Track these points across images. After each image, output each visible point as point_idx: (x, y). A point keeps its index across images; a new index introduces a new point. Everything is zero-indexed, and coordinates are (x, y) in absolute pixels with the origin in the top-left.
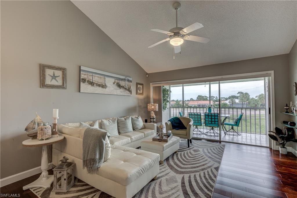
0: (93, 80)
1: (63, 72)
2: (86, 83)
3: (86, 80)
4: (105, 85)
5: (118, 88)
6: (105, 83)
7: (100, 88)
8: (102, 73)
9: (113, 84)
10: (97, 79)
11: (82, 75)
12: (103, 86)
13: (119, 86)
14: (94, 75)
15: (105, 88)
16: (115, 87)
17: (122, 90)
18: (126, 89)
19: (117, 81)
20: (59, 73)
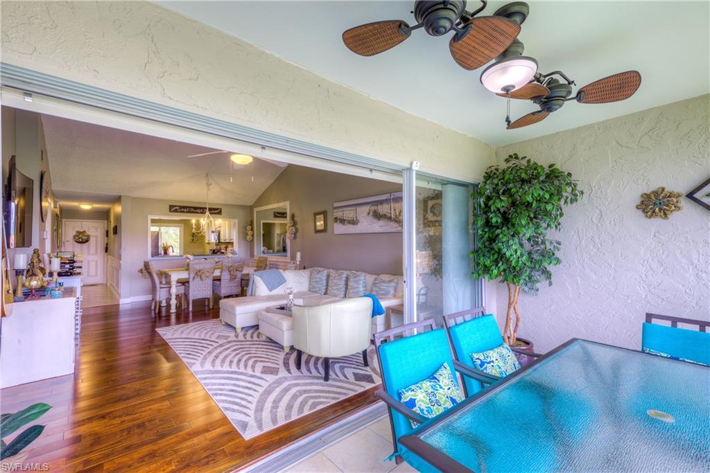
1: (324, 215)
2: (338, 222)
3: (337, 218)
4: (356, 219)
5: (376, 221)
6: (356, 217)
7: (351, 226)
8: (358, 202)
9: (367, 214)
10: (348, 214)
11: (335, 214)
12: (354, 222)
13: (378, 216)
14: (344, 209)
15: (357, 224)
16: (371, 218)
17: (382, 223)
18: (390, 218)
19: (373, 208)
20: (322, 216)
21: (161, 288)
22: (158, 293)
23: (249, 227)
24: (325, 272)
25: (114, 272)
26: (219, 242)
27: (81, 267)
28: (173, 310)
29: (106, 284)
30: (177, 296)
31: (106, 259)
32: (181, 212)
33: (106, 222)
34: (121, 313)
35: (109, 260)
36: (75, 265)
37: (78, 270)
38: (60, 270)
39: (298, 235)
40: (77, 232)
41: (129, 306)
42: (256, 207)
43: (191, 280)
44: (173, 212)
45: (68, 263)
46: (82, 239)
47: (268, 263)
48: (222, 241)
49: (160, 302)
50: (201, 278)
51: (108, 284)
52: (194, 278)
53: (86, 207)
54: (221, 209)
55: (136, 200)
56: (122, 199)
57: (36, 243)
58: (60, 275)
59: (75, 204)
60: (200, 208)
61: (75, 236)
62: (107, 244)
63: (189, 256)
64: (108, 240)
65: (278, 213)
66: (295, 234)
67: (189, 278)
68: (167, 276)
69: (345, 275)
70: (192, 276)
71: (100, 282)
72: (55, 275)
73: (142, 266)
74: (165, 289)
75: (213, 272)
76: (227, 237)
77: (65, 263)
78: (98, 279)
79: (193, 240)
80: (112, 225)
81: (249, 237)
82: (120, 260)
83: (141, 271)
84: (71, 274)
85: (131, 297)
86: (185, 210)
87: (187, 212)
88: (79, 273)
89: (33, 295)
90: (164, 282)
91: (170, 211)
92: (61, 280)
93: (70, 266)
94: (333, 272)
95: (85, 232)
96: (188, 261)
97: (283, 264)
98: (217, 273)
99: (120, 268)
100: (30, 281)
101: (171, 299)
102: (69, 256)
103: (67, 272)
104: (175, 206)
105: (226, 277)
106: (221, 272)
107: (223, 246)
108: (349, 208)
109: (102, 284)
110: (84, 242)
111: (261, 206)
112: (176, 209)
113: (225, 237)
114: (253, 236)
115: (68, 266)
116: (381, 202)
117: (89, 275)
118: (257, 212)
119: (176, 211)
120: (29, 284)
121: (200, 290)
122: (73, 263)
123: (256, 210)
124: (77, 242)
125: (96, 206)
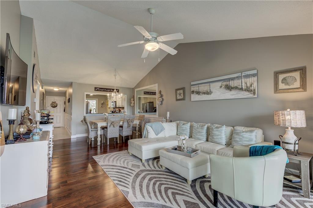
0: (200, 89)
1: (183, 90)
2: (195, 93)
3: (194, 91)
4: (210, 91)
5: (227, 91)
6: (210, 90)
7: (206, 95)
8: (212, 81)
9: (220, 88)
10: (203, 88)
11: (192, 89)
12: (208, 93)
13: (229, 88)
14: (199, 85)
15: (211, 94)
16: (223, 90)
17: (233, 92)
18: (241, 89)
19: (225, 83)
20: (181, 91)
21: (92, 131)
22: (90, 134)
23: (132, 99)
24: (189, 124)
25: (69, 122)
26: (116, 107)
27: (53, 119)
28: (99, 144)
29: (64, 127)
30: (101, 135)
31: (64, 115)
32: (100, 91)
33: (64, 97)
34: (72, 144)
35: (66, 115)
36: (50, 117)
37: (51, 121)
38: (41, 121)
39: (164, 102)
40: (52, 102)
41: (76, 139)
42: (136, 88)
43: (108, 127)
44: (96, 91)
45: (46, 116)
46: (54, 105)
47: (145, 118)
48: (117, 107)
49: (91, 138)
50: (114, 126)
51: (65, 127)
52: (110, 126)
53: (56, 89)
54: (119, 90)
55: (80, 84)
56: (73, 84)
57: (28, 104)
58: (41, 123)
59: (51, 88)
60: (109, 89)
61: (51, 104)
62: (65, 108)
63: (106, 114)
64: (65, 106)
65: (146, 92)
66: (162, 102)
67: (107, 126)
68: (95, 124)
69: (206, 127)
70: (109, 124)
71: (62, 126)
72: (38, 123)
73: (82, 118)
74: (94, 132)
75: (120, 123)
76: (120, 104)
77: (45, 116)
78: (61, 124)
79: (102, 106)
80: (67, 98)
81: (132, 104)
82: (72, 115)
83: (82, 121)
84: (48, 123)
85: (76, 135)
86: (102, 90)
87: (103, 91)
88: (52, 122)
89: (21, 138)
90: (93, 128)
91: (95, 90)
92: (41, 126)
93: (47, 118)
94: (195, 125)
95: (55, 102)
96: (105, 116)
97: (153, 119)
98: (121, 123)
99: (71, 120)
100: (19, 128)
101: (97, 137)
102: (47, 113)
103: (45, 122)
104: (97, 88)
105: (125, 125)
106: (123, 123)
107: (117, 109)
108: (204, 85)
109: (63, 127)
110: (55, 107)
111: (139, 87)
112: (98, 89)
113: (119, 104)
114: (134, 104)
115: (46, 118)
116: (233, 79)
117: (57, 123)
118: (136, 91)
119: (98, 90)
120: (19, 130)
121: (113, 133)
122: (49, 116)
123: (136, 90)
124: (52, 107)
125: (61, 89)
